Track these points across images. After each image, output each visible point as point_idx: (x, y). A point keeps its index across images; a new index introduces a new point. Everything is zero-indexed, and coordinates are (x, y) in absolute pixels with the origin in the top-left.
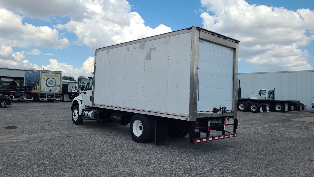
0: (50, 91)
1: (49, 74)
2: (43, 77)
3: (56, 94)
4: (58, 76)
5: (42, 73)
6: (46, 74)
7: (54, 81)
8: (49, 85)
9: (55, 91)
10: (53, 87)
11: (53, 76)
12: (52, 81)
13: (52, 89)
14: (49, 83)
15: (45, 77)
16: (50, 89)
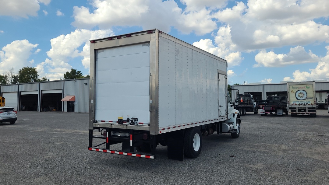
0: (301, 104)
1: (298, 86)
2: (291, 89)
3: (308, 108)
4: (309, 87)
5: (290, 86)
6: (294, 86)
7: (304, 93)
8: (299, 98)
9: (307, 105)
10: (304, 100)
11: (303, 88)
12: (302, 93)
13: (303, 102)
14: (299, 96)
15: (293, 90)
16: (301, 102)
